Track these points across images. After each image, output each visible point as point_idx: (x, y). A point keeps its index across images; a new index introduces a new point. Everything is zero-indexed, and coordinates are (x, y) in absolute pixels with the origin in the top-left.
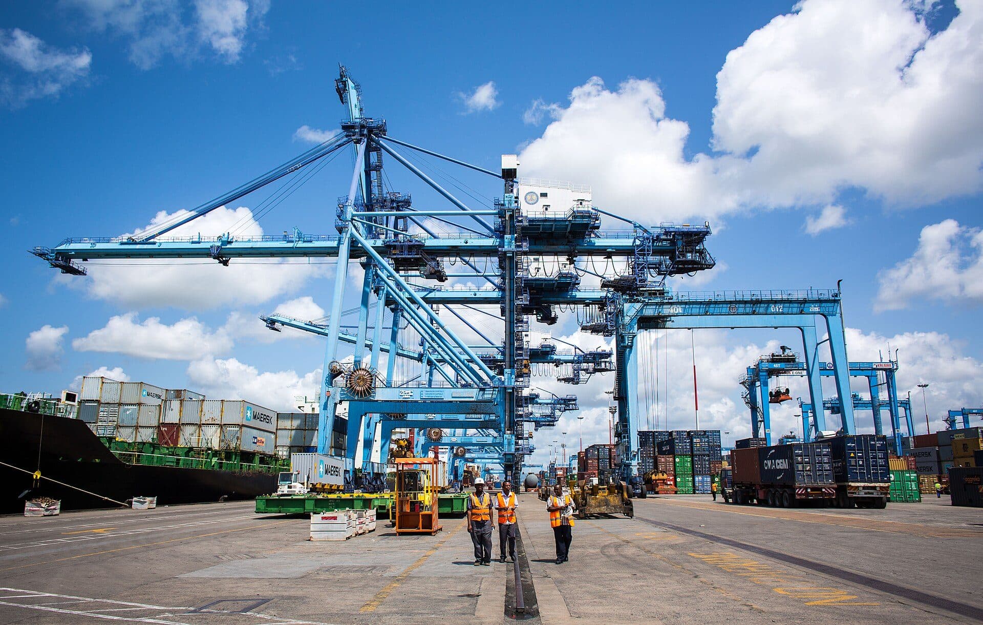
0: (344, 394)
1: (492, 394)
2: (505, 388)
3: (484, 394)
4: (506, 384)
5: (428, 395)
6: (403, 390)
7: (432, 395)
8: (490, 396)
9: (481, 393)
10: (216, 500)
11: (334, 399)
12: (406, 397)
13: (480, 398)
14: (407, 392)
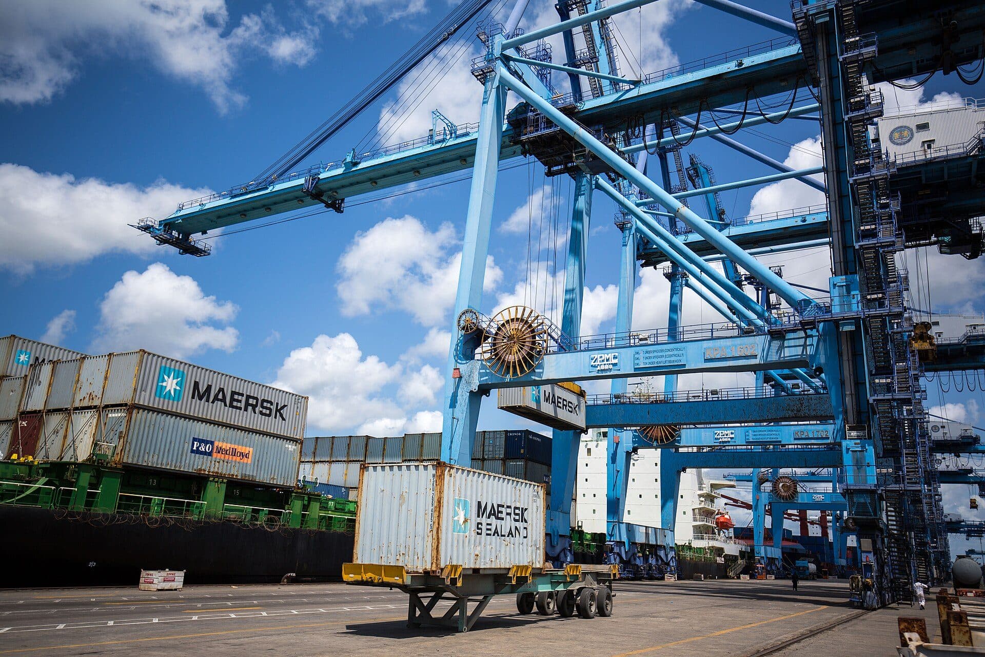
0: (486, 374)
1: (805, 346)
2: (836, 323)
3: (782, 347)
4: (836, 310)
5: (652, 360)
6: (596, 355)
7: (659, 360)
8: (799, 351)
9: (776, 344)
10: (275, 579)
11: (468, 383)
12: (603, 367)
13: (774, 357)
14: (605, 356)
